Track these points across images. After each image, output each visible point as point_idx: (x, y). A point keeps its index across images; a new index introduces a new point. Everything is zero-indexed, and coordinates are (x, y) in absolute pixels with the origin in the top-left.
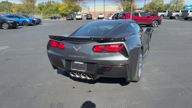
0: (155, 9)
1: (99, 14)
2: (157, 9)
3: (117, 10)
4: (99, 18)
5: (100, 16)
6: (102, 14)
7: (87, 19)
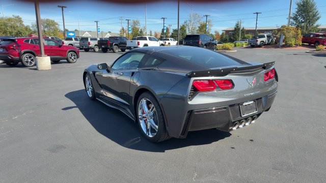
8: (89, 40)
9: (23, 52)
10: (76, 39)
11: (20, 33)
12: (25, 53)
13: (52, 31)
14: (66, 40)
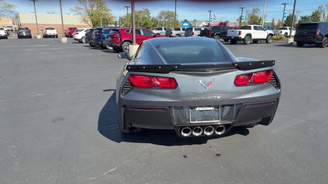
0: (140, 24)
1: (47, 29)
2: (142, 24)
3: (81, 22)
4: (46, 36)
5: (49, 32)
6: (53, 29)
7: (21, 37)
8: (193, 30)
9: (123, 40)
10: (183, 29)
11: (147, 24)
12: (125, 41)
13: (171, 22)
14: (176, 30)
